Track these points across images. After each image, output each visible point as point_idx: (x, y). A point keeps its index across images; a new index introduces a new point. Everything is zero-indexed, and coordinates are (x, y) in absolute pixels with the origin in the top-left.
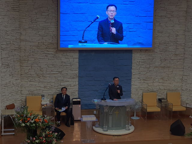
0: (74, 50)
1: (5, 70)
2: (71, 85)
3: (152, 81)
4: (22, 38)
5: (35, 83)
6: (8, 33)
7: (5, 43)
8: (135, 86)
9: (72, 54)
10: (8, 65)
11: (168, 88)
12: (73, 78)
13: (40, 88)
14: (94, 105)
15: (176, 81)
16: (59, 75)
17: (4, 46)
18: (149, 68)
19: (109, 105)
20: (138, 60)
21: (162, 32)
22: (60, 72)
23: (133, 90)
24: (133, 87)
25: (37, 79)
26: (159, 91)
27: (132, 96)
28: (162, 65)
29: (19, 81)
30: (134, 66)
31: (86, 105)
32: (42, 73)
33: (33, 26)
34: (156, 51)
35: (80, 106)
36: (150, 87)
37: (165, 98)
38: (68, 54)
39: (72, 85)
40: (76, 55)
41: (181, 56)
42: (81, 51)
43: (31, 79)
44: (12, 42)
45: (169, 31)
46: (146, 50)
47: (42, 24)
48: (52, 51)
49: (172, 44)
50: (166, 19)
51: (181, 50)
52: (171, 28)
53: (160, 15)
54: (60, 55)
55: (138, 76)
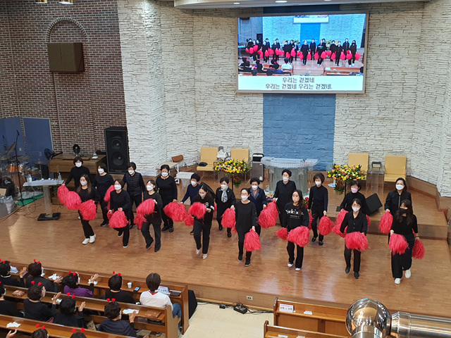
0: (257, 94)
2: (254, 136)
3: (365, 138)
5: (213, 132)
8: (339, 144)
9: (256, 98)
10: (176, 109)
11: (390, 149)
12: (257, 128)
16: (240, 123)
18: (360, 119)
20: (345, 109)
21: (381, 69)
22: (241, 121)
23: (336, 149)
24: (335, 144)
25: (214, 127)
26: (376, 152)
27: (335, 156)
28: (380, 116)
29: (194, 128)
30: (338, 116)
32: (219, 120)
33: (208, 62)
34: (370, 95)
36: (361, 146)
38: (250, 98)
39: (256, 137)
40: (261, 100)
41: (411, 103)
42: (266, 95)
45: (392, 67)
46: (356, 95)
47: (219, 61)
48: (231, 94)
49: (396, 86)
50: (388, 50)
51: (409, 95)
52: (395, 63)
53: (378, 44)
54: (240, 99)
55: (344, 130)
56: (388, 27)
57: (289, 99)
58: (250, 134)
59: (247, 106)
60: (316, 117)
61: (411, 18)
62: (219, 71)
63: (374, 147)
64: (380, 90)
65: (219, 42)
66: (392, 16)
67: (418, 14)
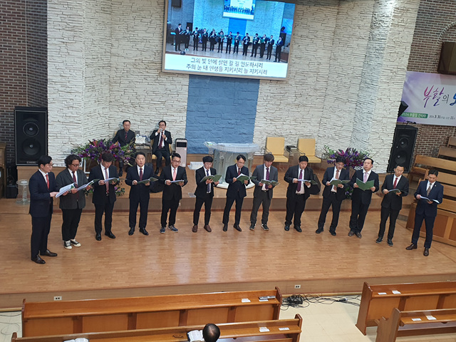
0: (183, 74)
1: (88, 94)
2: (176, 120)
3: (282, 123)
4: (113, 51)
6: (94, 42)
7: (91, 57)
8: (259, 128)
9: (181, 79)
10: (93, 87)
11: (301, 133)
12: (180, 112)
13: (135, 122)
14: (207, 149)
15: (312, 124)
16: (162, 106)
17: (89, 61)
18: (279, 105)
19: (227, 150)
20: (266, 94)
21: (300, 58)
22: (163, 103)
23: (256, 133)
24: (256, 128)
25: (131, 109)
26: (290, 136)
27: (255, 140)
28: (296, 102)
29: (107, 110)
30: (260, 101)
31: (195, 148)
32: (138, 101)
33: (129, 35)
34: (290, 83)
35: (185, 149)
36: (278, 130)
37: (296, 146)
38: (175, 79)
39: (178, 121)
40: (186, 81)
41: (322, 91)
42: (192, 76)
43: (124, 108)
44: (99, 56)
45: (310, 57)
46: (278, 81)
47: (142, 34)
48: (154, 73)
49: (312, 75)
50: (308, 41)
51: (322, 84)
52: (312, 53)
53: (300, 34)
54: (163, 79)
55: (265, 115)
56: (309, 19)
57: (215, 82)
58: (172, 118)
59: (171, 87)
60: (240, 102)
61: (328, 13)
62: (141, 46)
63: (288, 131)
64: (298, 78)
65: (143, 14)
66: (314, 9)
67: (334, 10)
